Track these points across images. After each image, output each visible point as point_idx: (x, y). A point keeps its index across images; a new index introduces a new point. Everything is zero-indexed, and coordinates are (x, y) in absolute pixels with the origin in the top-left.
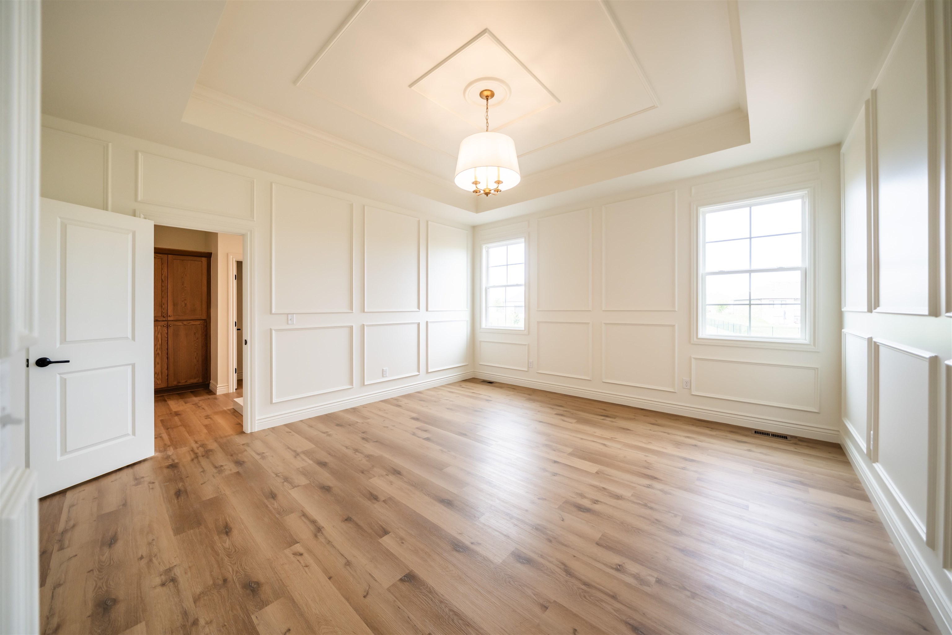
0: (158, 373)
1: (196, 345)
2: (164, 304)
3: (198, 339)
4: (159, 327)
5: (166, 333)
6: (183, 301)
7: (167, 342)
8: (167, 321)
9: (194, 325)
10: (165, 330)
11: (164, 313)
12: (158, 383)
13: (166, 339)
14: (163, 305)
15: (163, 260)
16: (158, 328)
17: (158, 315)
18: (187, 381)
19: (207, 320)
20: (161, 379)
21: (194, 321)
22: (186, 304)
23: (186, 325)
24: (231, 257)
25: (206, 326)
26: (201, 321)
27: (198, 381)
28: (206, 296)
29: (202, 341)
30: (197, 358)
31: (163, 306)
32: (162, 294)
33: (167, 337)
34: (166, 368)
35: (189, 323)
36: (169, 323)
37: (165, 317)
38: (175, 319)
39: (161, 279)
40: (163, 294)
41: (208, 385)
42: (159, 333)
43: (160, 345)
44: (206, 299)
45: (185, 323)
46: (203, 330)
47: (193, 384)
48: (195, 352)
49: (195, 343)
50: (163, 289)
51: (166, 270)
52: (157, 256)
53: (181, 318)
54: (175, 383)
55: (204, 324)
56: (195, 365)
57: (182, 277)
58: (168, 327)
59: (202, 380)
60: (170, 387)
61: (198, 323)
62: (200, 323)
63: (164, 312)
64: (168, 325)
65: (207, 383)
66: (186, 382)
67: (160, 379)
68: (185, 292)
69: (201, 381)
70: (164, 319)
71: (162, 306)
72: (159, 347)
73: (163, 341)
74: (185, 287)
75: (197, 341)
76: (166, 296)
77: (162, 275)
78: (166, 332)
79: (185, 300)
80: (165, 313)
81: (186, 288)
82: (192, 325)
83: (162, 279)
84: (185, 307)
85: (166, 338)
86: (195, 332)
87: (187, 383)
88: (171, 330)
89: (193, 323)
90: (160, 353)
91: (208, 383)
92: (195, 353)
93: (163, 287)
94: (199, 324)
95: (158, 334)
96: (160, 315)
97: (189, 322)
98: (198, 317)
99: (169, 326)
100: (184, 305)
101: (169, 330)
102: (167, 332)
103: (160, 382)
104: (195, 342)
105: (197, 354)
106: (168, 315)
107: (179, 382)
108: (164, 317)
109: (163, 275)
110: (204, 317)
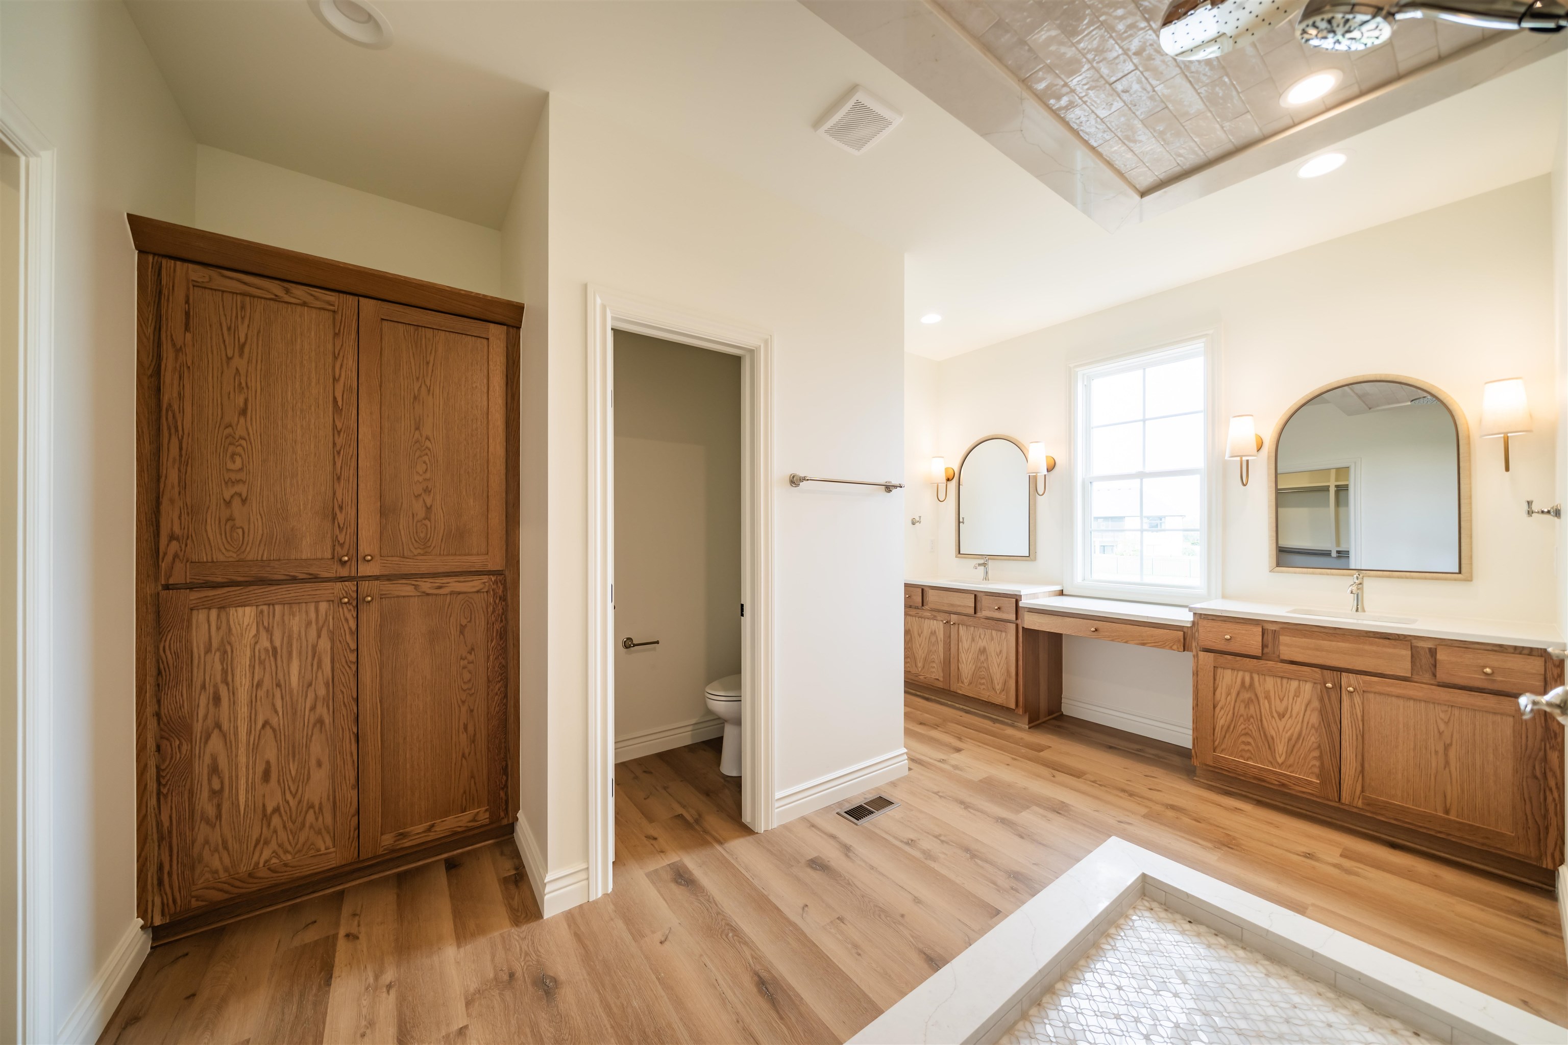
0: (321, 804)
1: (467, 676)
2: (341, 508)
3: (473, 649)
4: (323, 606)
5: (351, 632)
6: (417, 497)
7: (354, 668)
8: (357, 579)
9: (459, 593)
10: (349, 616)
11: (342, 545)
12: (319, 850)
13: (353, 657)
14: (337, 509)
15: (338, 317)
16: (317, 610)
17: (319, 556)
18: (433, 826)
19: (507, 573)
20: (331, 828)
21: (461, 579)
22: (429, 509)
23: (428, 594)
24: (599, 301)
25: (503, 599)
26: (485, 578)
27: (474, 820)
28: (503, 477)
29: (488, 657)
30: (471, 729)
31: (340, 517)
32: (335, 463)
33: (353, 646)
34: (353, 781)
35: (440, 588)
36: (365, 586)
37: (346, 562)
38: (386, 573)
39: (331, 398)
40: (339, 465)
41: (510, 828)
42: (324, 633)
43: (327, 685)
44: (504, 487)
45: (426, 585)
46: (493, 612)
47: (456, 833)
48: (463, 702)
49: (464, 668)
50: (340, 441)
51: (351, 363)
52: (317, 298)
53: (409, 567)
54: (388, 840)
55: (493, 590)
56: (463, 756)
57: (415, 398)
58: (358, 603)
59: (487, 815)
60: (364, 861)
61: (475, 584)
62: (482, 586)
63: (341, 539)
64: (360, 597)
65: (505, 822)
66: (430, 829)
67: (328, 832)
68: (426, 458)
69: (484, 817)
70: (344, 572)
71: (334, 517)
72: (322, 692)
73: (337, 665)
74: (427, 438)
75: (471, 657)
76: (352, 471)
77: (335, 380)
78: (353, 625)
79: (427, 490)
80: (346, 546)
81: (428, 444)
82: (452, 593)
83: (335, 400)
84: (427, 522)
85: (352, 651)
86: (464, 622)
87: (432, 836)
88: (371, 616)
89: (454, 585)
90: (327, 720)
91: (511, 821)
92: (464, 709)
93: (339, 433)
94: (478, 592)
95: (319, 636)
96: (330, 556)
97: (439, 581)
98: (476, 561)
99: (364, 599)
100: (421, 514)
101: (363, 617)
102: (354, 628)
103: (329, 842)
104: (463, 663)
105: (472, 711)
106: (360, 555)
107: (401, 834)
108: (343, 563)
109: (338, 380)
110: (496, 562)
